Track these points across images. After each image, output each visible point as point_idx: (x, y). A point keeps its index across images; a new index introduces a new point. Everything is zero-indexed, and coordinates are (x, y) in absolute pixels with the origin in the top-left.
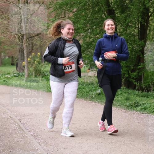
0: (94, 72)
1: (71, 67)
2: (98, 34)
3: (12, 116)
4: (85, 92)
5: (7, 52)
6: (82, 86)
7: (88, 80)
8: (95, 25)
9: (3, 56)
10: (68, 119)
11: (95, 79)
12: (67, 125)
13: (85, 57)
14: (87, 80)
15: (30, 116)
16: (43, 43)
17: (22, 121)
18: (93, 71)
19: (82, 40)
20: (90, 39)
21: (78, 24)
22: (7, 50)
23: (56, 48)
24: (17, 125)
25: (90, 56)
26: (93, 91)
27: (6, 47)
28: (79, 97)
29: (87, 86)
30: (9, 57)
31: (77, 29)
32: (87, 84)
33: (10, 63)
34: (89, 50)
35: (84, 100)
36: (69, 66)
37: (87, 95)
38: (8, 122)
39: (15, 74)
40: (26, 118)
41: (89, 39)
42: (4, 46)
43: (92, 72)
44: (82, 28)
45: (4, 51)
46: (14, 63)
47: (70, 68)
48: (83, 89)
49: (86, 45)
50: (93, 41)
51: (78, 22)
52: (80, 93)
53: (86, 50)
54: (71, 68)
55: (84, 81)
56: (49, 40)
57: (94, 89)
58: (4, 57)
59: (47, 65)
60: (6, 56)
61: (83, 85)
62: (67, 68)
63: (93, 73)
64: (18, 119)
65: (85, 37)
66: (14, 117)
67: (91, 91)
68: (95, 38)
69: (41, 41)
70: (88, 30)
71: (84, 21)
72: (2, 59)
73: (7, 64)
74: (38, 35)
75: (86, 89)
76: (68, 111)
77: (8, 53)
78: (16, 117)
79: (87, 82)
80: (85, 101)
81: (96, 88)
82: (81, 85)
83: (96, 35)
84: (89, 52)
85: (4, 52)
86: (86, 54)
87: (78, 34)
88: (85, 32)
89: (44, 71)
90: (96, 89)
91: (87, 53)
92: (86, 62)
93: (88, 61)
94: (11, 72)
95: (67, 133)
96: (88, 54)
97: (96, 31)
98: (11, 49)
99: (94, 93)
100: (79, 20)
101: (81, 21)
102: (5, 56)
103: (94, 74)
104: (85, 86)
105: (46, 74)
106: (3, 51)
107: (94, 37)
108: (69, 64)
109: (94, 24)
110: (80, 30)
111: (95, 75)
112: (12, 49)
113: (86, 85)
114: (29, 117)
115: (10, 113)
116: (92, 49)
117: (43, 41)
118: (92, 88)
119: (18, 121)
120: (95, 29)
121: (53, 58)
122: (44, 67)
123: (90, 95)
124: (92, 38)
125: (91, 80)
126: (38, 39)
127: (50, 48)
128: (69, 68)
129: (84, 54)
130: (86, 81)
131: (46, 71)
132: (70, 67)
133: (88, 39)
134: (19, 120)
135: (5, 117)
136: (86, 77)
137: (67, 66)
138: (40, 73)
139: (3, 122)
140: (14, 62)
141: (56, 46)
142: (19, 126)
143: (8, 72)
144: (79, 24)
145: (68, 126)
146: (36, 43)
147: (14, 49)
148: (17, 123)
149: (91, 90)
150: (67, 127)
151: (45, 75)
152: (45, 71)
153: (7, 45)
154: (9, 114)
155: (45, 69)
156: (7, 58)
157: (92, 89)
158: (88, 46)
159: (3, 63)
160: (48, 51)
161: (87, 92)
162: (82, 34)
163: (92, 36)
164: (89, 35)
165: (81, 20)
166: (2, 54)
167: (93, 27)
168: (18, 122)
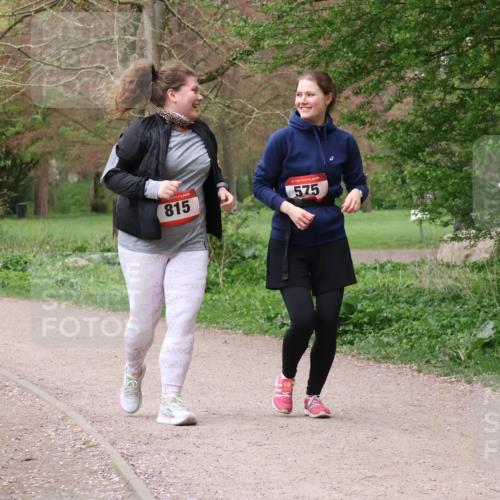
0: (466, 243)
1: (188, 207)
2: (483, 72)
3: (93, 442)
4: (421, 336)
5: (74, 151)
6: (407, 306)
7: (436, 280)
8: (472, 33)
9: (55, 170)
10: (178, 371)
11: (470, 275)
12: (175, 389)
13: (426, 176)
14: (432, 283)
15: (176, 440)
16: (236, 113)
17: (142, 464)
18: (461, 239)
19: (410, 99)
20: (448, 97)
21: (395, 29)
22: (73, 143)
23: (140, 148)
24: (117, 479)
25: (448, 172)
26: (461, 330)
27: (69, 132)
28: (397, 356)
29: (430, 310)
30: (83, 175)
31: (390, 52)
32: (432, 300)
33: (89, 203)
34: (443, 143)
35: (419, 371)
36: (180, 203)
37: (431, 348)
38: (78, 467)
39: (109, 251)
40: (158, 452)
41: (441, 95)
42: (63, 129)
43: (456, 244)
44: (409, 47)
45: (61, 150)
46: (104, 201)
47: (184, 211)
48: (414, 319)
49: (430, 121)
50: (462, 104)
51: (393, 17)
52: (400, 340)
53: (426, 146)
54: (186, 209)
55: (416, 283)
56: (262, 101)
57: (463, 320)
58: (60, 174)
59: (250, 214)
60: (67, 173)
61: (414, 304)
62: (174, 209)
63: (459, 249)
64: (123, 455)
65: (423, 86)
66: (106, 446)
67: (449, 331)
68: (470, 90)
69: (228, 107)
70: (439, 54)
71: (421, 13)
72: (50, 184)
73: (73, 208)
74: (214, 78)
75: (425, 320)
76: (177, 344)
77: (78, 158)
78: (113, 443)
79: (433, 292)
80: (423, 378)
81: (474, 315)
82: (407, 302)
83: (474, 77)
84: (443, 152)
85: (63, 154)
86: (427, 164)
87: (394, 75)
88: (426, 62)
89: (238, 239)
90: (473, 324)
91: (433, 160)
92: (428, 201)
93: (439, 193)
94: (93, 243)
95: (174, 413)
96: (436, 165)
97: (477, 57)
98: (91, 139)
99: (464, 338)
100: (397, 12)
101: (408, 13)
102: (64, 173)
103: (466, 252)
104: (421, 305)
105: (248, 253)
106: (57, 147)
107: (466, 86)
108: (180, 199)
109: (468, 28)
110: (403, 54)
111: (467, 256)
112: (94, 139)
113: (426, 303)
114: (169, 446)
115: (88, 426)
116: (456, 141)
117: (236, 106)
118: (456, 316)
119: (122, 464)
120: (471, 48)
121: (130, 178)
122: (239, 221)
123: (448, 351)
124: (457, 89)
125: (450, 282)
126: (212, 96)
127: (123, 150)
128: (181, 209)
129: (421, 165)
130: (426, 284)
131: (248, 238)
132: (184, 206)
133: (438, 94)
134: (127, 457)
135: (63, 446)
136: (426, 267)
137: (173, 204)
138: (221, 247)
139: (53, 467)
140: (103, 197)
141: (141, 143)
142: (128, 484)
143: (80, 244)
144: (400, 29)
145: (179, 394)
146: (203, 111)
147: (104, 139)
148: (119, 473)
149: (452, 326)
150: (174, 395)
151: (244, 258)
152: (243, 241)
153: (75, 121)
154: (82, 431)
155: (241, 231)
156: (73, 178)
157: (453, 321)
158: (438, 127)
159: (56, 202)
160: (117, 159)
161: (429, 337)
162: (410, 74)
163: (457, 83)
164: (444, 77)
165: (405, 10)
166: (53, 162)
167: (463, 39)
168: (122, 470)
